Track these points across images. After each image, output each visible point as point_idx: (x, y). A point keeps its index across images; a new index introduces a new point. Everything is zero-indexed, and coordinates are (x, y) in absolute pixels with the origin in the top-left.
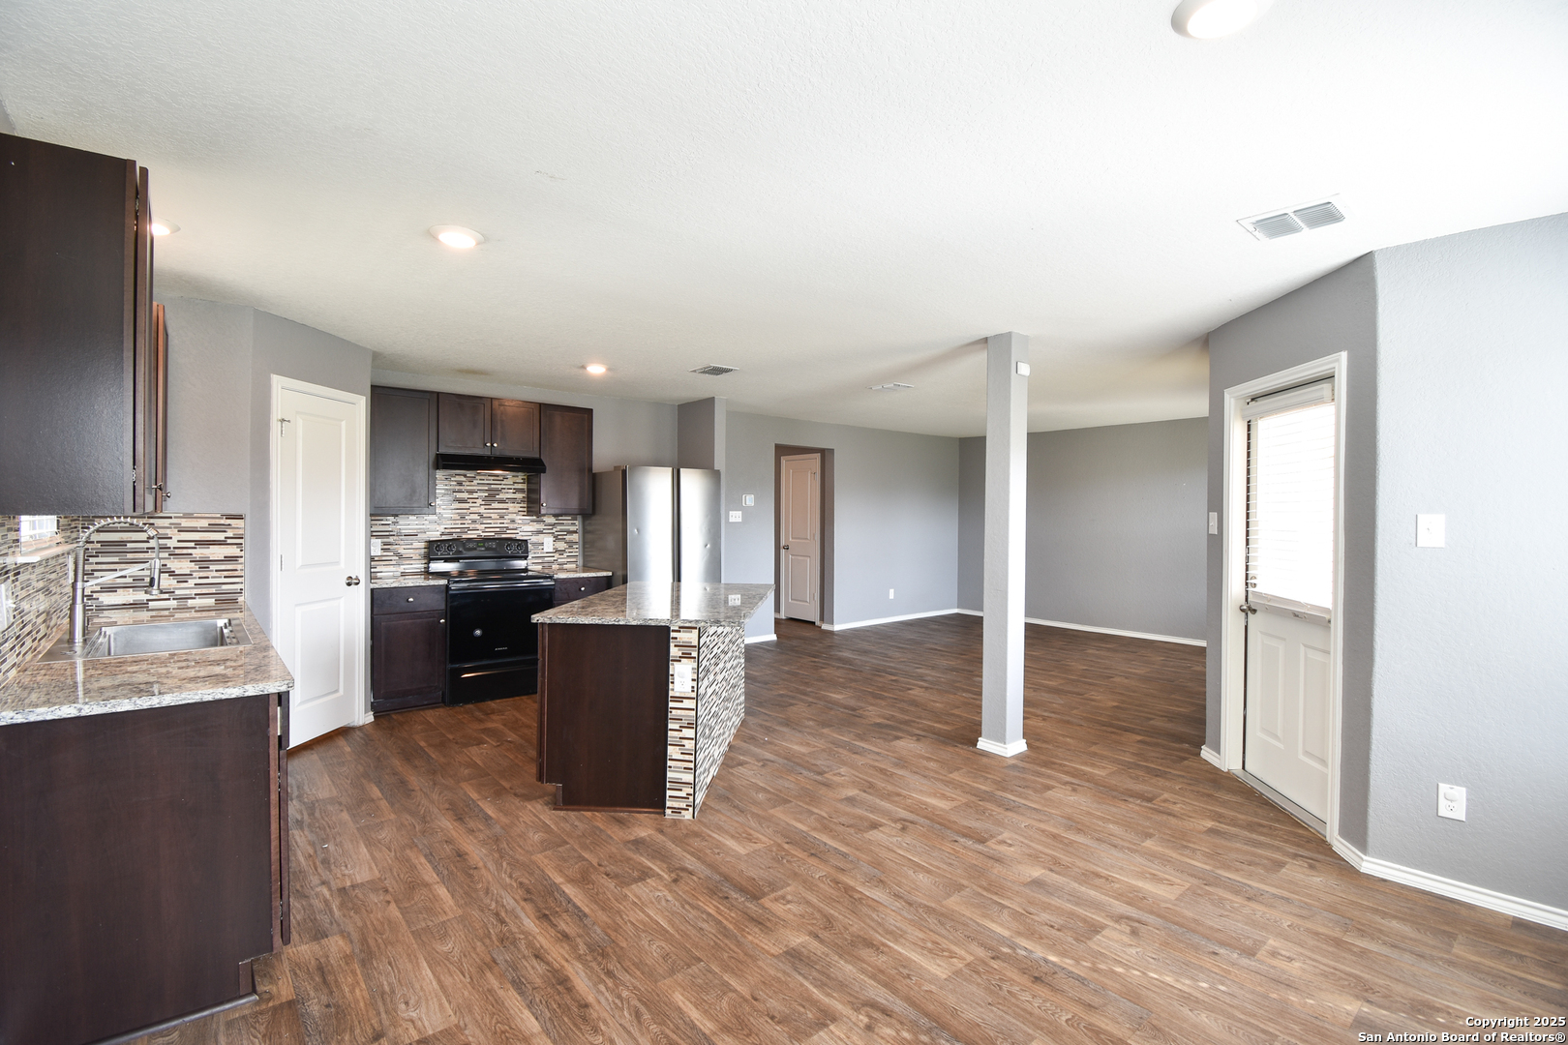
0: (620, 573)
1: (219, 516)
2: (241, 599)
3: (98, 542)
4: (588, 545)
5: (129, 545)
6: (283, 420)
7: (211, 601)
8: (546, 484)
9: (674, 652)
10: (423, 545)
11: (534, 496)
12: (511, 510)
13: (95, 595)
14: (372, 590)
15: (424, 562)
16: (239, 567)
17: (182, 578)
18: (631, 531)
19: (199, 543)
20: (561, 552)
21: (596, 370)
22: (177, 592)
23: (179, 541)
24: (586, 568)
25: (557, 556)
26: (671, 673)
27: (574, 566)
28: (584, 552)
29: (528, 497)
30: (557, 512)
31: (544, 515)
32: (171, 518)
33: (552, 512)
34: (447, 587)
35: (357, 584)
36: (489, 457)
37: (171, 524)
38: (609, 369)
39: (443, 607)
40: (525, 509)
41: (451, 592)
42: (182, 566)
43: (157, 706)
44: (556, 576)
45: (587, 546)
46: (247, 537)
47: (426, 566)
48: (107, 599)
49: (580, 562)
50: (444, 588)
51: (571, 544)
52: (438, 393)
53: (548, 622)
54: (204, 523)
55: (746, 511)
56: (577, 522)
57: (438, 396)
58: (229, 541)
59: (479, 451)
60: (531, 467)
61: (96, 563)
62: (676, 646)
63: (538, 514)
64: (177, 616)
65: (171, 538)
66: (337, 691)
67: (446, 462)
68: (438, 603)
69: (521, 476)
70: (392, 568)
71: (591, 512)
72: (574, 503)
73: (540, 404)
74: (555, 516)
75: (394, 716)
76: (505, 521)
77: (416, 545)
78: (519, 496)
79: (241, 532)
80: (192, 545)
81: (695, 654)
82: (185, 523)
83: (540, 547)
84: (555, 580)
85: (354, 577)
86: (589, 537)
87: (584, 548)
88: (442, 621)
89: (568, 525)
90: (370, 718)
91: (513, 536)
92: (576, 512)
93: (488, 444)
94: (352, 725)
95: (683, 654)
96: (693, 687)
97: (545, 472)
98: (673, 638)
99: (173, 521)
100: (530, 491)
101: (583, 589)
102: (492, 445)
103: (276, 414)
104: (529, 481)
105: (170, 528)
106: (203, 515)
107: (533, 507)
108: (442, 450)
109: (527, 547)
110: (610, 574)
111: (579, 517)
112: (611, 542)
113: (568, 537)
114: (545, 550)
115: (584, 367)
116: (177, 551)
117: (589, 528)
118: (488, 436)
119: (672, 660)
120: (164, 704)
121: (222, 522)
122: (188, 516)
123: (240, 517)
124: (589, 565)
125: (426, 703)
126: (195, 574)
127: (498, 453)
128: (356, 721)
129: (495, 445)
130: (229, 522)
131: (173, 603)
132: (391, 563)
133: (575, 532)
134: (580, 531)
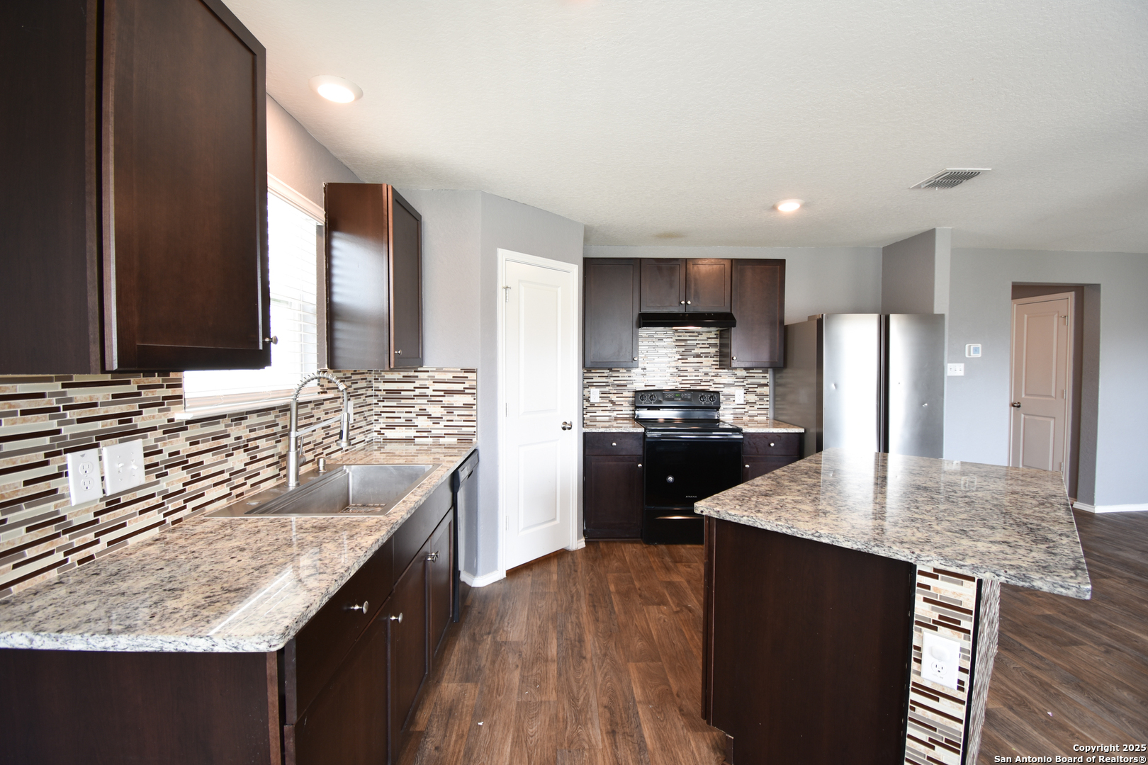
0: (813, 430)
1: (459, 370)
2: (474, 440)
3: (384, 390)
4: (778, 397)
5: (403, 393)
6: (507, 287)
7: (454, 440)
8: (737, 339)
9: (922, 609)
10: (631, 394)
11: (726, 350)
12: (704, 364)
13: (382, 431)
14: (585, 434)
15: (632, 409)
16: (474, 413)
17: (436, 420)
18: (828, 386)
19: (448, 392)
20: (752, 404)
21: (789, 207)
22: (433, 431)
23: (434, 390)
24: (777, 421)
25: (747, 407)
26: (915, 642)
27: (765, 418)
28: (775, 404)
29: (720, 351)
30: (747, 365)
31: (735, 368)
32: (428, 371)
33: (743, 365)
34: (644, 434)
35: (570, 429)
36: (684, 314)
37: (429, 377)
38: (804, 206)
39: (640, 452)
40: (718, 363)
41: (647, 440)
42: (435, 410)
43: (112, 650)
44: (745, 430)
45: (777, 399)
46: (479, 388)
47: (633, 412)
48: (389, 434)
49: (771, 415)
50: (642, 435)
51: (761, 396)
52: (641, 259)
53: (715, 516)
54: (449, 376)
55: (970, 364)
56: (767, 375)
57: (639, 261)
58: (467, 391)
59: (675, 309)
60: (723, 322)
61: (384, 407)
62: (926, 600)
63: (729, 367)
64: (433, 450)
65: (428, 388)
66: (554, 519)
67: (648, 320)
68: (636, 449)
69: (713, 331)
70: (607, 413)
71: (782, 365)
72: (764, 357)
73: (732, 260)
74: (746, 369)
75: (601, 545)
76: (699, 374)
77: (626, 394)
78: (713, 350)
79: (474, 383)
80: (442, 393)
81: (968, 624)
82: (438, 376)
83: (732, 399)
84: (744, 434)
85: (568, 422)
86: (780, 389)
87: (775, 401)
88: (640, 465)
89: (758, 378)
90: (581, 544)
91: (707, 388)
92: (767, 365)
93: (683, 302)
94: (568, 549)
95: (940, 617)
96: (961, 682)
97: (735, 326)
98: (921, 585)
99: (430, 374)
100: (722, 345)
101: (772, 445)
102: (686, 303)
103: (501, 284)
104: (721, 336)
105: (428, 380)
106: (449, 369)
107: (724, 360)
108: (643, 310)
109: (719, 398)
110: (802, 430)
111: (770, 371)
112: (804, 396)
113: (759, 390)
114: (737, 402)
115: (774, 208)
116: (433, 399)
117: (779, 381)
118: (683, 294)
119: (918, 623)
120: (120, 648)
121: (461, 375)
122: (439, 370)
123: (473, 371)
124: (780, 418)
125: (628, 536)
126: (445, 418)
127: (691, 310)
128: (571, 545)
129: (689, 302)
130: (466, 375)
131: (430, 440)
132: (607, 409)
133: (766, 385)
134: (771, 384)
